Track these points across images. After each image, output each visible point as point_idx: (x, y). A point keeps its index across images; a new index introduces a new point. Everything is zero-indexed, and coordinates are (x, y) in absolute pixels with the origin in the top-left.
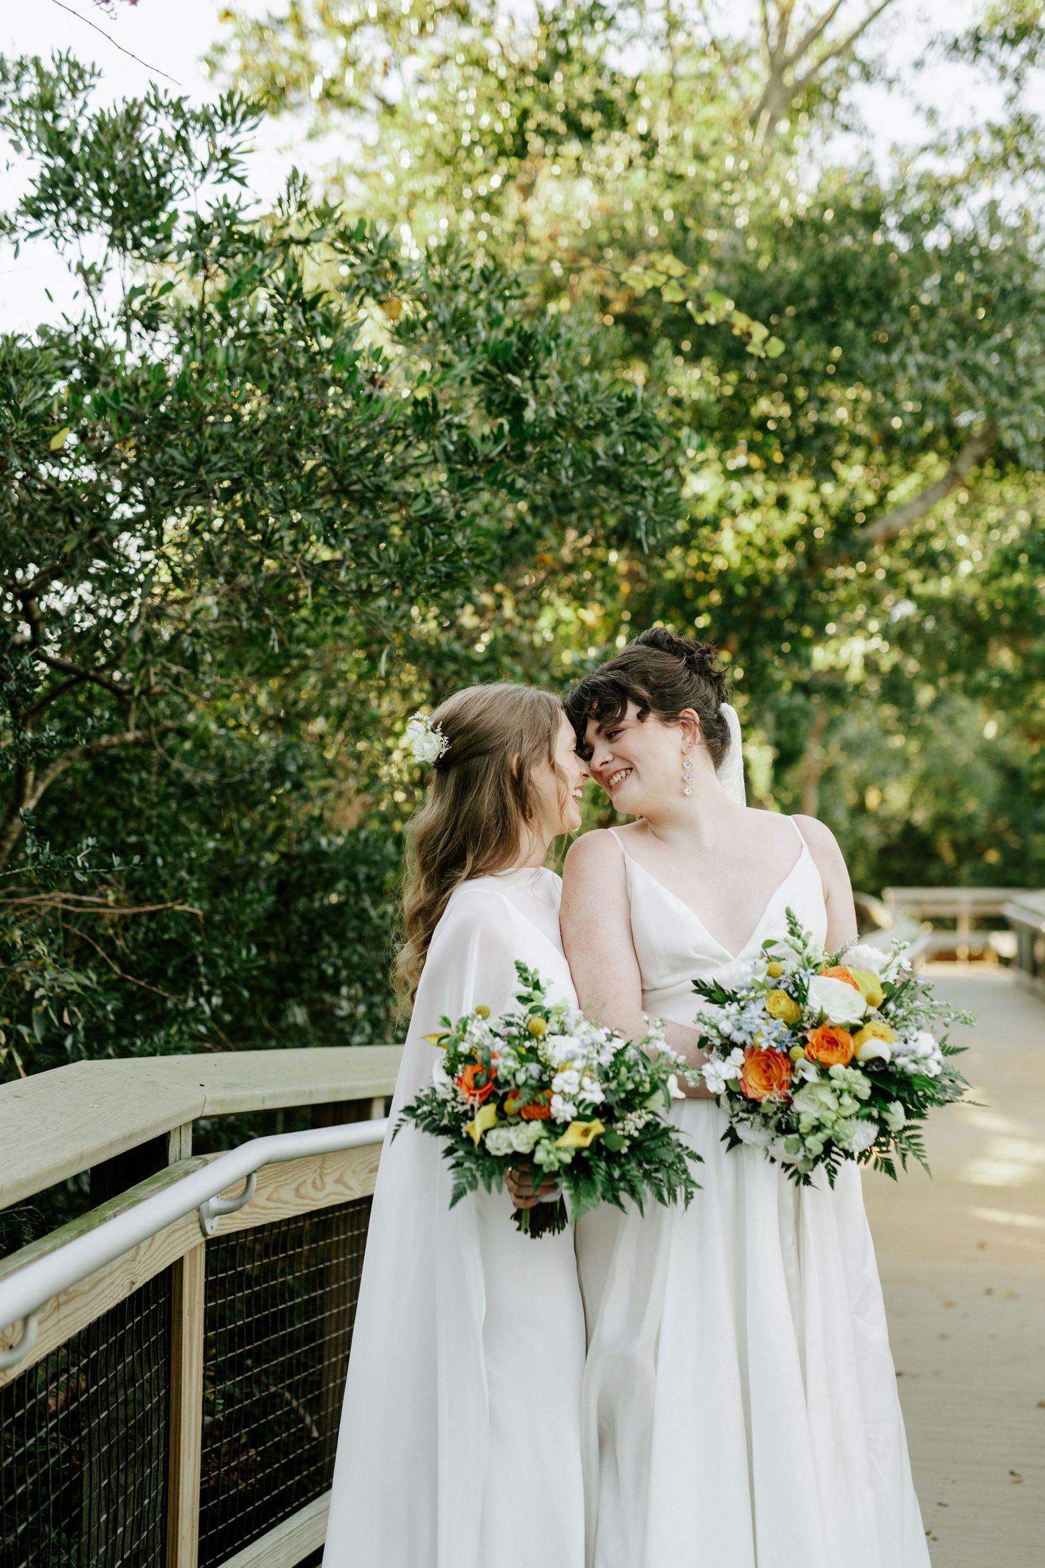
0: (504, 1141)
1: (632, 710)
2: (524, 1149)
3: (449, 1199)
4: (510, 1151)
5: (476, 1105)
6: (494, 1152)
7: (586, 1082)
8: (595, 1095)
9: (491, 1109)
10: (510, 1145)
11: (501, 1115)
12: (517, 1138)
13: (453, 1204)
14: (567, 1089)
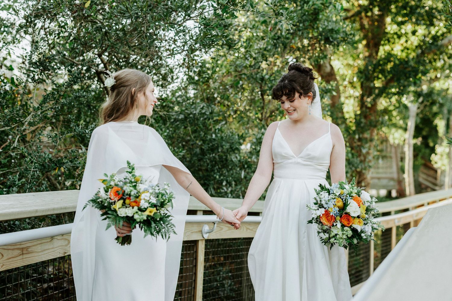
0: (123, 212)
1: (297, 95)
2: (130, 215)
3: (106, 227)
4: (125, 215)
5: (116, 201)
6: (120, 215)
7: (152, 197)
8: (154, 201)
9: (121, 202)
10: (126, 213)
11: (124, 204)
12: (129, 212)
13: (107, 229)
14: (146, 198)
